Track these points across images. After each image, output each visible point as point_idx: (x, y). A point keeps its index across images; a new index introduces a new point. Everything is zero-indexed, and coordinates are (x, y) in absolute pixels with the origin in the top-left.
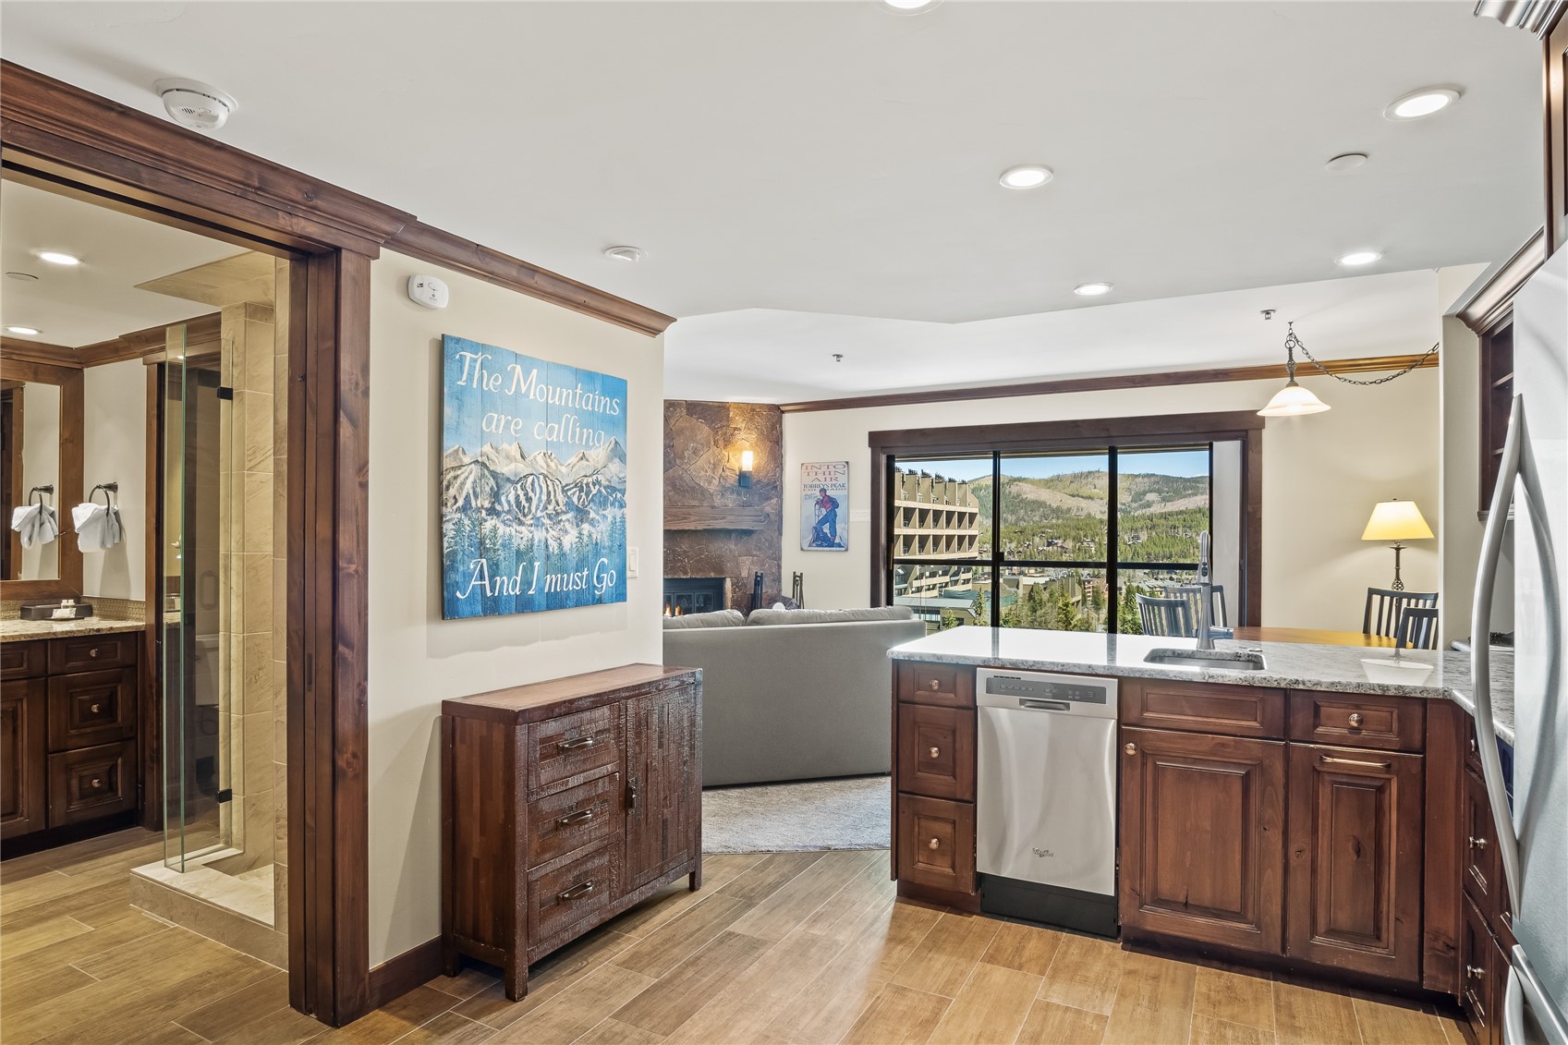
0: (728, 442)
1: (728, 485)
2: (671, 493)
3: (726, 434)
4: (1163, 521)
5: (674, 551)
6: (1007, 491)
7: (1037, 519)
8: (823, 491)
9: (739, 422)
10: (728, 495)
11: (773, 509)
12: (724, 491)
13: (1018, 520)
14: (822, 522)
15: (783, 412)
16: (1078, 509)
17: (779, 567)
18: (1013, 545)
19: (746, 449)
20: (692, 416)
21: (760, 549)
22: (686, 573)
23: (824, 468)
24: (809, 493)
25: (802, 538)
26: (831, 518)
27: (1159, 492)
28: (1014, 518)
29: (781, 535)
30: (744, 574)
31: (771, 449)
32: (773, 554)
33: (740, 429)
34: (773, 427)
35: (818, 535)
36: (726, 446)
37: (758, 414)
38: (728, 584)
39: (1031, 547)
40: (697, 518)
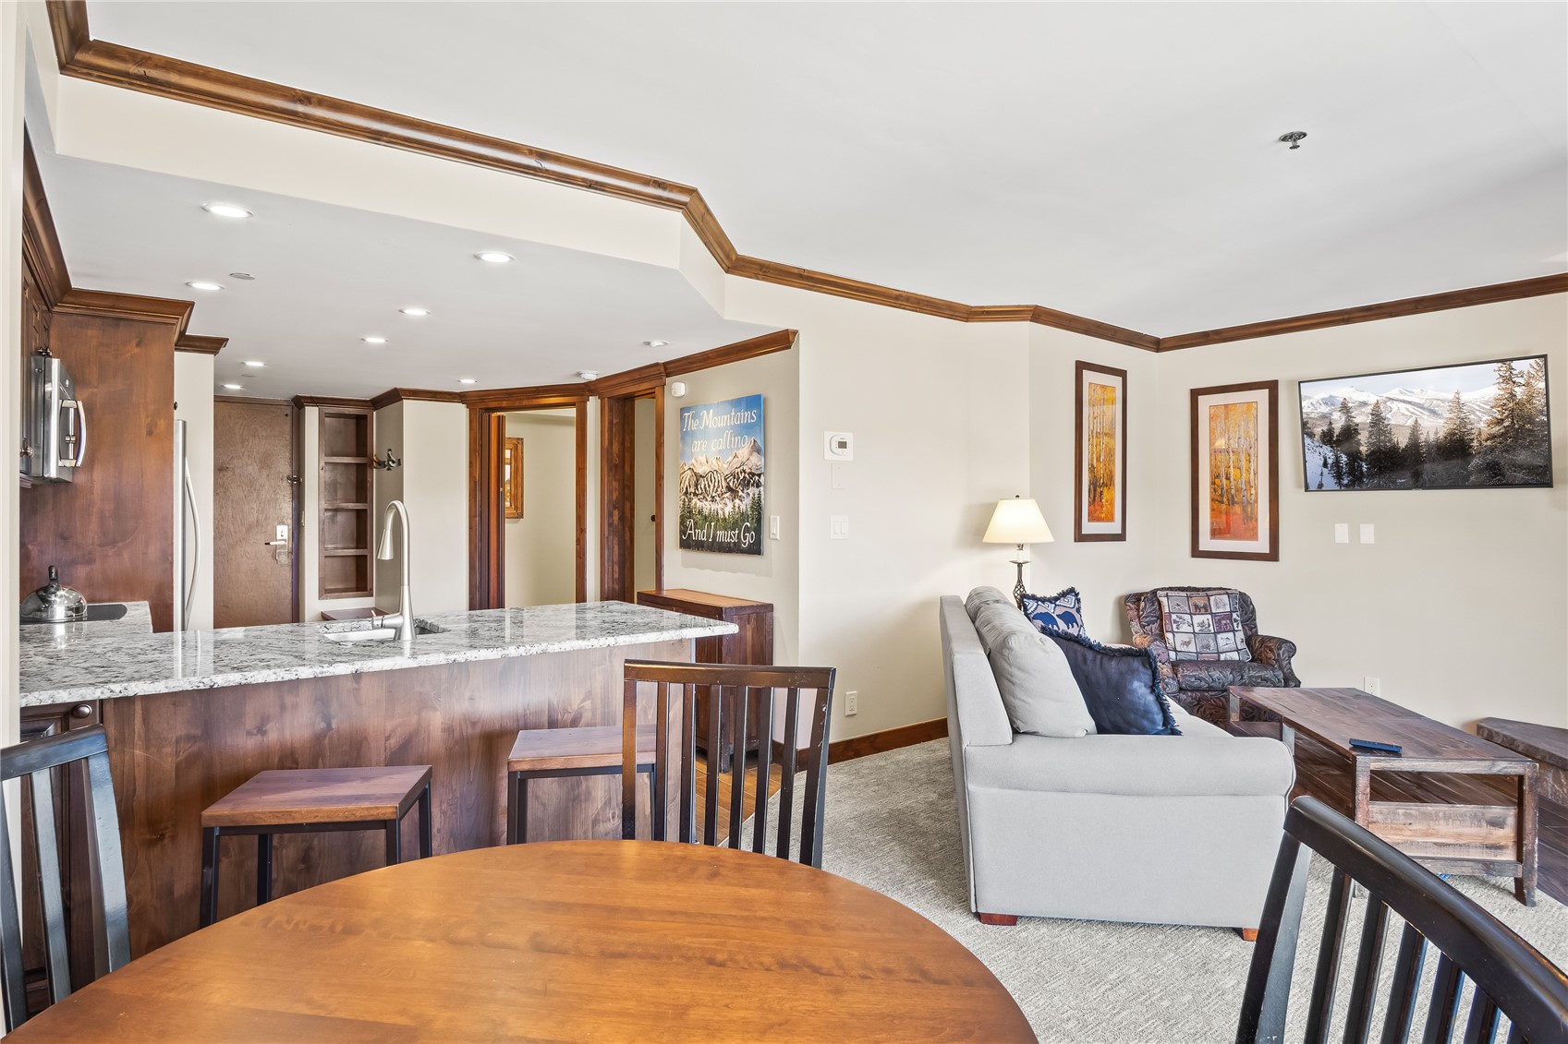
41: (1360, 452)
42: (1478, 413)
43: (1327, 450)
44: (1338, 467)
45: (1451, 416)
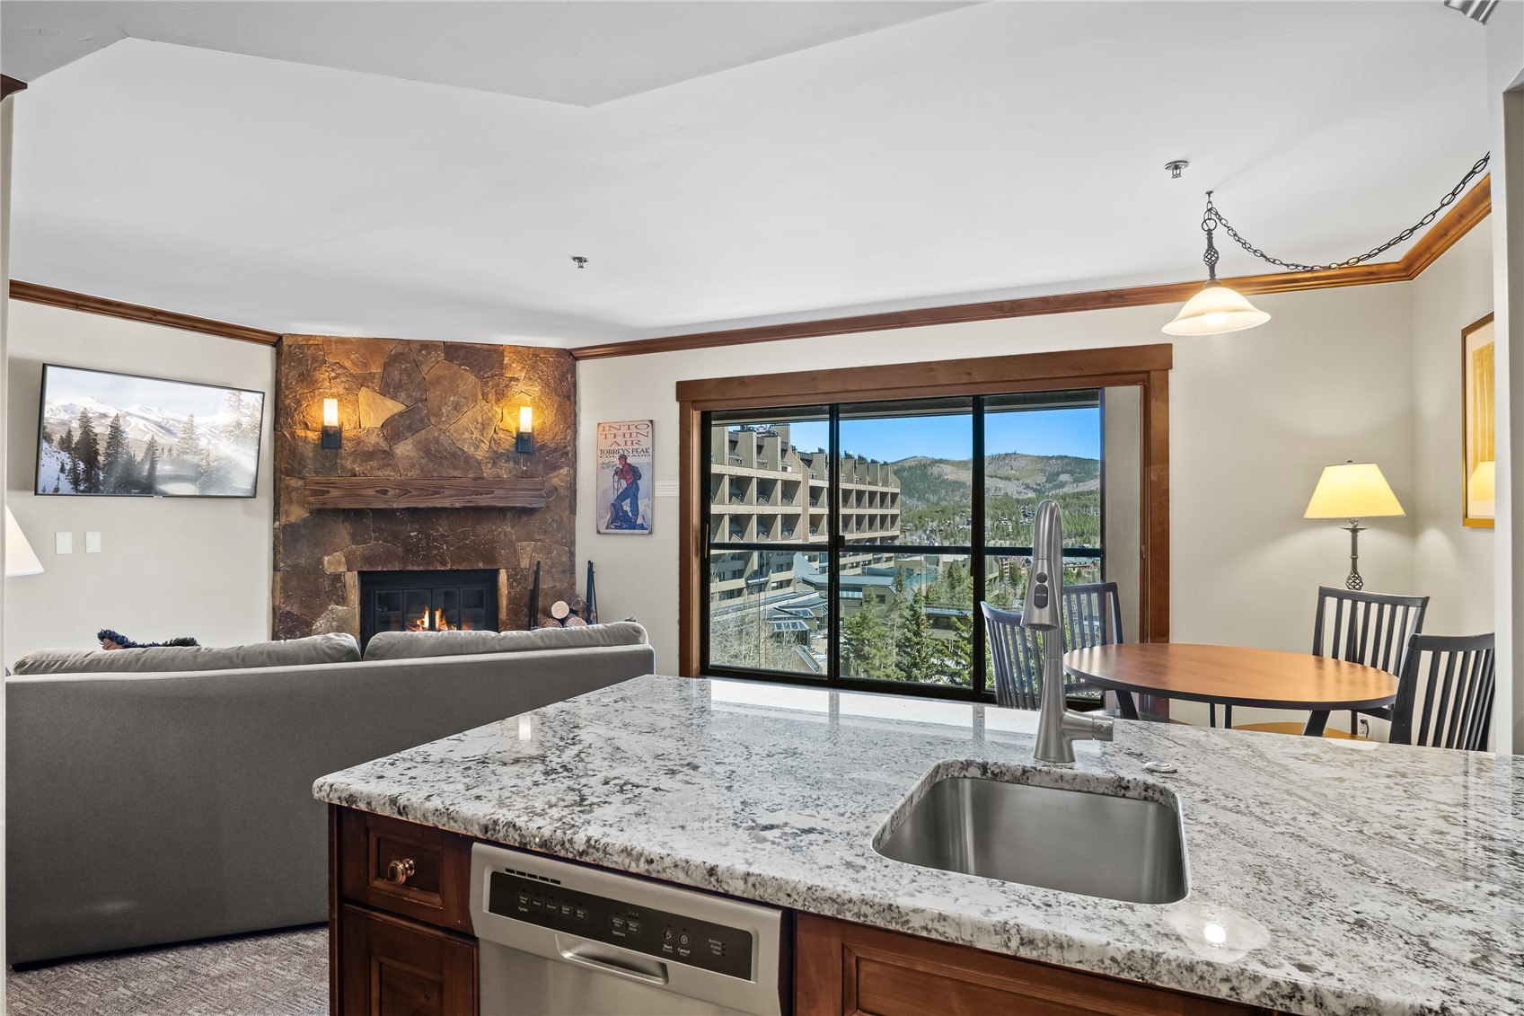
0: (501, 395)
1: (501, 451)
2: (423, 461)
3: (498, 385)
4: (1075, 501)
5: (428, 535)
6: (929, 473)
7: (957, 499)
8: (623, 458)
9: (516, 370)
10: (502, 463)
11: (562, 481)
12: (496, 457)
13: (940, 499)
14: (621, 498)
15: (577, 359)
16: (996, 489)
17: (572, 554)
18: (935, 524)
19: (526, 405)
20: (451, 360)
21: (545, 532)
22: (444, 564)
23: (625, 429)
24: (607, 460)
25: (599, 517)
26: (631, 493)
27: (1071, 472)
28: (936, 498)
29: (575, 514)
30: (525, 563)
31: (560, 405)
32: (563, 538)
33: (518, 380)
34: (563, 377)
35: (617, 513)
36: (498, 400)
37: (542, 360)
38: (503, 576)
39: (952, 526)
40: (454, 492)
41: (98, 461)
42: (208, 436)
43: (65, 456)
44: (75, 473)
45: (184, 436)
